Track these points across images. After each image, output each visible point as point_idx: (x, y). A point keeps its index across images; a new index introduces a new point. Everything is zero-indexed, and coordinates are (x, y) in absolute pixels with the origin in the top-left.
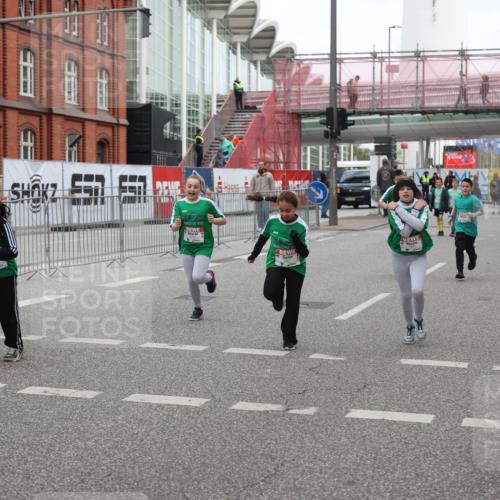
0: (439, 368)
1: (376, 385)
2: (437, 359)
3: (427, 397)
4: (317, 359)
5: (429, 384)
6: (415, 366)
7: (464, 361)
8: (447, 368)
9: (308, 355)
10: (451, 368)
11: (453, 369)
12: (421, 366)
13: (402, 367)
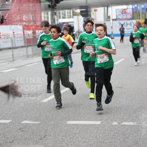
0: (85, 125)
1: (51, 135)
2: (86, 120)
3: (74, 141)
4: (25, 124)
5: (78, 134)
6: (74, 125)
7: (99, 121)
8: (89, 125)
9: (21, 121)
10: (92, 124)
11: (92, 125)
12: (77, 125)
13: (67, 125)
